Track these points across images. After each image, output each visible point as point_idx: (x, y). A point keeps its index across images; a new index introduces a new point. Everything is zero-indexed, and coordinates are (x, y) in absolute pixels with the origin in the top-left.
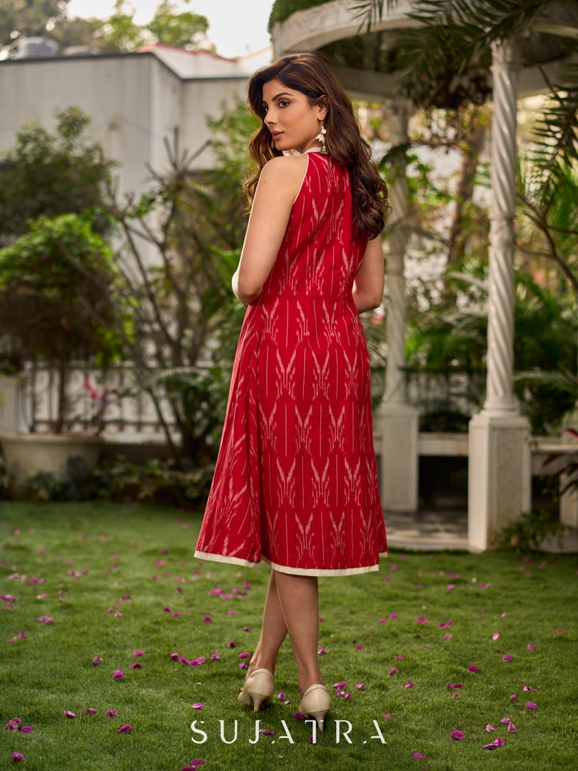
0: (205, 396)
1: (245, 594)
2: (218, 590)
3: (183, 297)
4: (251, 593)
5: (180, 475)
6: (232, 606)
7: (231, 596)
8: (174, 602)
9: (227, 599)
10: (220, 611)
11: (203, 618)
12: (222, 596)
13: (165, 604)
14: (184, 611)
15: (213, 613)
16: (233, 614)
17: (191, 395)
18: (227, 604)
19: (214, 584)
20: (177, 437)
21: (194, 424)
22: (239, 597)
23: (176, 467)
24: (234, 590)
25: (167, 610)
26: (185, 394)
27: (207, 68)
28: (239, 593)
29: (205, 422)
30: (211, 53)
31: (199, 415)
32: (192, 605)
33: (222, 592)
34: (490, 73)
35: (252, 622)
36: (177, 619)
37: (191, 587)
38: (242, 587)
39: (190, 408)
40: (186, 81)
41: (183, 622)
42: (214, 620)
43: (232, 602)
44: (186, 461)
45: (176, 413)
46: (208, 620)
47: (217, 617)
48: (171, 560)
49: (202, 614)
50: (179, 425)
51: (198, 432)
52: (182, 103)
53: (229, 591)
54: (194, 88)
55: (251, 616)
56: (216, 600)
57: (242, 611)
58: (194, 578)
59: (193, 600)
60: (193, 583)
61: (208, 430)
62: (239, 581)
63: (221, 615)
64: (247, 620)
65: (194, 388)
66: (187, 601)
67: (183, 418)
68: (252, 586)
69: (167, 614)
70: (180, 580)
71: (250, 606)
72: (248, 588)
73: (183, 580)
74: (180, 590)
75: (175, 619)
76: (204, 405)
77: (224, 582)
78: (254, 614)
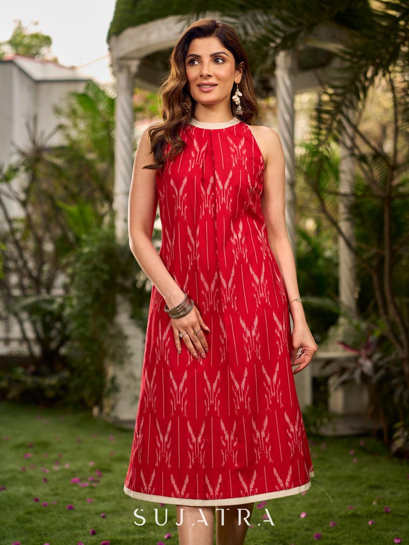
0: (58, 317)
1: (98, 481)
2: (77, 479)
3: (39, 241)
4: (104, 480)
5: (39, 380)
6: (89, 493)
7: (87, 484)
8: (41, 491)
9: (84, 487)
10: (80, 499)
11: (67, 506)
12: (80, 484)
13: (34, 493)
14: (51, 500)
15: (75, 501)
16: (91, 501)
17: (48, 318)
18: (85, 491)
19: (73, 473)
20: (37, 350)
21: (50, 340)
22: (94, 485)
23: (36, 373)
24: (89, 479)
25: (37, 500)
26: (44, 317)
27: (52, 73)
28: (93, 481)
29: (58, 338)
30: (55, 61)
31: (53, 333)
32: (56, 495)
33: (80, 480)
34: (274, 76)
35: (107, 509)
36: (45, 509)
37: (54, 477)
38: (95, 475)
39: (47, 328)
40: (38, 82)
41: (51, 511)
42: (76, 508)
43: (88, 490)
44: (44, 368)
45: (36, 331)
46: (71, 508)
47: (77, 504)
48: (36, 452)
49: (66, 502)
50: (39, 340)
51: (53, 345)
52: (36, 98)
53: (85, 479)
54: (44, 87)
55: (107, 503)
56: (75, 489)
57: (98, 498)
58: (56, 468)
59: (57, 489)
60: (55, 473)
61: (62, 343)
62: (93, 469)
63: (80, 502)
64: (102, 507)
65: (51, 313)
66: (52, 490)
67: (42, 335)
68: (105, 474)
69: (37, 504)
70: (45, 471)
71: (103, 493)
72: (100, 476)
73: (48, 471)
74: (45, 480)
75: (44, 510)
76: (58, 325)
77: (80, 471)
78: (108, 500)
